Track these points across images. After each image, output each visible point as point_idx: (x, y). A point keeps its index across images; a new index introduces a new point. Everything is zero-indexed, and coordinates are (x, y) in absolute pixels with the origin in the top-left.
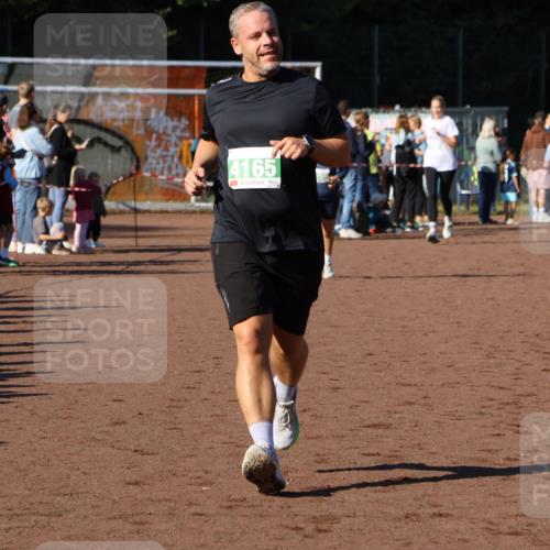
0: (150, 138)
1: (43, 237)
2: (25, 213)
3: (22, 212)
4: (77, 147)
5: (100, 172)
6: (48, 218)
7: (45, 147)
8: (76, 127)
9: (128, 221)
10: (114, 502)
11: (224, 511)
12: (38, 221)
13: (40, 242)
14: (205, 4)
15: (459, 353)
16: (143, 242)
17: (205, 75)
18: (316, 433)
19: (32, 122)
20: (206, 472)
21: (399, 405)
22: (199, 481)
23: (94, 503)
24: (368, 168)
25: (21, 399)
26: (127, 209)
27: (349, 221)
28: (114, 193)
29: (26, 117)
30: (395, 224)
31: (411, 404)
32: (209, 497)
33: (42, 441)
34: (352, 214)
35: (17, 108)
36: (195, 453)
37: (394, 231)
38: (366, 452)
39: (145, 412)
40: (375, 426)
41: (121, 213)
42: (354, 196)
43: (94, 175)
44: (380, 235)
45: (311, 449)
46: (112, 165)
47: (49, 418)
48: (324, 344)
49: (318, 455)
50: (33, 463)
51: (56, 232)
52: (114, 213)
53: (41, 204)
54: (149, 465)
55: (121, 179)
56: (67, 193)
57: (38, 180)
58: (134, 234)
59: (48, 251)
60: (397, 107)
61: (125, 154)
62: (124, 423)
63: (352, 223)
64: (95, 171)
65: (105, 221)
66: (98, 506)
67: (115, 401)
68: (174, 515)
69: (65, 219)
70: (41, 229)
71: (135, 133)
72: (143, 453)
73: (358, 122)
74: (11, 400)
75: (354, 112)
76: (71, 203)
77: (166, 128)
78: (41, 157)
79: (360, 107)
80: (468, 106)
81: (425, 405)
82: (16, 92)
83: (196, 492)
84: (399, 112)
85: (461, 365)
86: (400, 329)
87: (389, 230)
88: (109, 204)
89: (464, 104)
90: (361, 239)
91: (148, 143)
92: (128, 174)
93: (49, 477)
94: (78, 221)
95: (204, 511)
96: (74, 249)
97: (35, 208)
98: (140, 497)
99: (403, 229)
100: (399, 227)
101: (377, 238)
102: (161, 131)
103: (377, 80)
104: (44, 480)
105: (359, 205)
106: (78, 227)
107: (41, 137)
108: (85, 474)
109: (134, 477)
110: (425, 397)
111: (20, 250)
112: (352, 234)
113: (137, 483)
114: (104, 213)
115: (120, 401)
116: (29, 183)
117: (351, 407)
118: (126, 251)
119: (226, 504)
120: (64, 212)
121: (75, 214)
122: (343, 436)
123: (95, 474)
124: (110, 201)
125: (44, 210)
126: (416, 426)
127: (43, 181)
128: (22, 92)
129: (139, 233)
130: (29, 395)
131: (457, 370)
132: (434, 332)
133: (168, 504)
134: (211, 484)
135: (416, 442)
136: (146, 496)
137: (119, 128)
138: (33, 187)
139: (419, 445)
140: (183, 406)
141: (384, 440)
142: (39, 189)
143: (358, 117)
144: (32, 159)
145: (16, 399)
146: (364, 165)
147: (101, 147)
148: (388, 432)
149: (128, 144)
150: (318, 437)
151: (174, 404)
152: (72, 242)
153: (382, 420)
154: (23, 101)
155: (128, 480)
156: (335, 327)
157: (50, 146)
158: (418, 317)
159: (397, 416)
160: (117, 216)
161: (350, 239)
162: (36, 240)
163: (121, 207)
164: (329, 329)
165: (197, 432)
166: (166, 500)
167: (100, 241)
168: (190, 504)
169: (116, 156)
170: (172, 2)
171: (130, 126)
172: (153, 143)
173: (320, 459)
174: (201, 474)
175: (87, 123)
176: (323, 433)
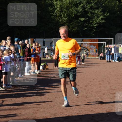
10: (74, 100)
21: (117, 86)
31: (119, 86)
39: (82, 87)
40: (113, 89)
77: (93, 47)
106: (79, 61)
110: (121, 85)
117: (110, 86)
122: (108, 91)
129: (87, 62)
141: (114, 91)
149: (88, 50)
151: (86, 86)
153: (114, 88)
166: (81, 100)
168: (84, 100)
170: (94, 31)
171: (88, 47)
172: (91, 49)
173: (104, 94)
174: (87, 96)
175: (82, 47)
176: (105, 90)
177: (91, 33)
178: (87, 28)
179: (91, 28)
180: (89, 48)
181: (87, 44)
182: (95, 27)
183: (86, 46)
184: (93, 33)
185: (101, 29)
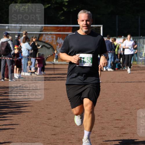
0: (58, 45)
1: (30, 71)
2: (25, 65)
3: (24, 64)
4: (38, 47)
5: (45, 54)
6: (31, 66)
7: (30, 48)
8: (38, 42)
9: (52, 67)
10: (49, 140)
11: (77, 142)
12: (28, 67)
13: (29, 72)
14: (72, 10)
15: (140, 101)
16: (56, 72)
17: (72, 29)
18: (102, 121)
19: (26, 41)
20: (73, 132)
21: (124, 114)
22: (71, 134)
23: (43, 140)
24: (115, 53)
25: (24, 113)
26: (52, 64)
27: (110, 66)
28: (48, 60)
29: (25, 40)
30: (122, 67)
31: (127, 114)
32: (74, 138)
33: (29, 124)
34: (111, 65)
35: (22, 38)
36: (70, 127)
37: (122, 69)
38: (115, 126)
39: (57, 116)
40: (117, 120)
41: (50, 65)
42: (111, 60)
43: (43, 55)
44: (119, 70)
45: (101, 126)
46: (48, 52)
47: (31, 118)
48: (104, 99)
49: (102, 127)
50: (27, 129)
51: (33, 70)
52: (48, 65)
53: (29, 62)
54: (58, 130)
55: (50, 56)
56: (36, 60)
57: (28, 56)
58: (53, 70)
59: (31, 75)
60: (123, 37)
61: (51, 49)
62: (51, 119)
63: (111, 67)
64: (43, 54)
65: (46, 67)
66: (44, 141)
67: (49, 113)
68: (64, 143)
69: (35, 66)
70: (29, 69)
71: (53, 44)
72: (56, 127)
73: (112, 40)
74: (21, 113)
75: (111, 38)
76: (37, 62)
77: (62, 42)
78: (29, 50)
79: (113, 37)
80: (142, 36)
81: (131, 114)
82: (22, 34)
83: (70, 137)
84: (123, 38)
85: (140, 104)
86: (124, 95)
87: (121, 69)
88: (47, 62)
89: (140, 36)
90: (113, 71)
91: (57, 46)
92: (52, 54)
93: (32, 133)
94: (39, 67)
95: (72, 142)
96: (38, 74)
97: (27, 64)
98: (55, 138)
99: (125, 68)
100: (123, 68)
101: (118, 71)
102: (60, 43)
103: (117, 30)
104: (30, 134)
105: (113, 62)
107: (29, 45)
108: (41, 132)
109: (54, 133)
110: (131, 112)
111: (24, 75)
112: (111, 70)
113: (55, 135)
114: (45, 64)
115: (50, 113)
116: (26, 57)
117: (111, 115)
118: (51, 75)
119: (78, 140)
120: (35, 65)
121: (38, 65)
122: (109, 123)
123: (44, 132)
124: (47, 61)
125: (29, 64)
126: (128, 120)
127: (29, 56)
128: (24, 33)
129: (55, 70)
130: (26, 112)
131: (139, 105)
132: (133, 95)
133: (63, 140)
134: (74, 135)
135: (128, 124)
136: (57, 138)
137: (49, 42)
138: (27, 58)
139: (129, 125)
140: (66, 115)
141: (120, 123)
142: (28, 59)
143: (112, 39)
144: (26, 51)
145: (23, 113)
146: (114, 52)
147: (45, 48)
148: (121, 121)
149: (52, 47)
150: (102, 123)
151: (64, 114)
152: (37, 72)
153: (119, 118)
154: (24, 36)
155: (52, 134)
156: (107, 94)
157: (31, 47)
158: (129, 91)
159: (123, 117)
160: (49, 65)
161: (110, 71)
162: (28, 72)
163: (50, 63)
164: (105, 95)
165: (70, 121)
166: (62, 139)
167: (45, 72)
168: (69, 140)
169: (49, 50)
170: (63, 10)
171: (52, 42)
172: (58, 46)
173: (103, 129)
174: (71, 132)
175: (41, 41)
176: (104, 121)
177: (59, 15)
178: (50, 5)
179: (58, 5)
180: (54, 44)
181: (50, 36)
182: (66, 4)
183: (48, 40)
184: (62, 15)
185: (77, 6)
